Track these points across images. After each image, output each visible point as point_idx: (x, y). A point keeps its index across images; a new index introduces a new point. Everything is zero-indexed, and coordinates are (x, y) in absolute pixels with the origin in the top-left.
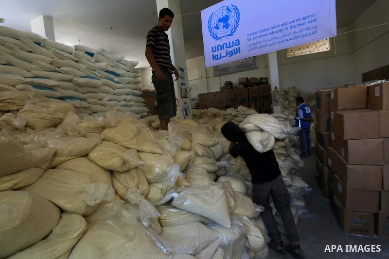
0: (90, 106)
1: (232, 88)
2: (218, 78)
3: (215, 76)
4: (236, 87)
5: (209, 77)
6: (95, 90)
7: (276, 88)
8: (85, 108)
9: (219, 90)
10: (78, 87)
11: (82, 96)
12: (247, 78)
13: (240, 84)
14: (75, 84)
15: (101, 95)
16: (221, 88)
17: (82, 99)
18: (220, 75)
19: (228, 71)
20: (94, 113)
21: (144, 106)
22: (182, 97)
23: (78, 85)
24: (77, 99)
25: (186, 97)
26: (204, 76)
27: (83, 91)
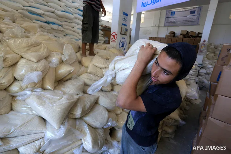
0: (65, 30)
1: (174, 36)
2: (166, 28)
3: (165, 26)
4: (178, 36)
5: (160, 26)
6: (69, 21)
7: (204, 41)
8: (62, 31)
9: (164, 37)
10: (58, 17)
11: (61, 23)
12: (188, 31)
13: (181, 34)
14: (56, 15)
15: (74, 25)
16: (166, 35)
17: (60, 25)
18: (168, 26)
19: (175, 24)
20: (67, 35)
21: (103, 37)
22: (121, 34)
23: (58, 15)
24: (57, 24)
25: (124, 34)
26: (157, 25)
27: (61, 20)
